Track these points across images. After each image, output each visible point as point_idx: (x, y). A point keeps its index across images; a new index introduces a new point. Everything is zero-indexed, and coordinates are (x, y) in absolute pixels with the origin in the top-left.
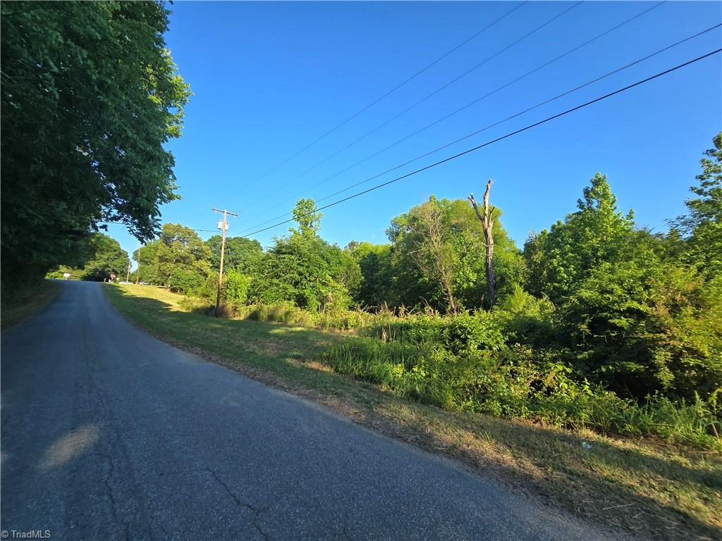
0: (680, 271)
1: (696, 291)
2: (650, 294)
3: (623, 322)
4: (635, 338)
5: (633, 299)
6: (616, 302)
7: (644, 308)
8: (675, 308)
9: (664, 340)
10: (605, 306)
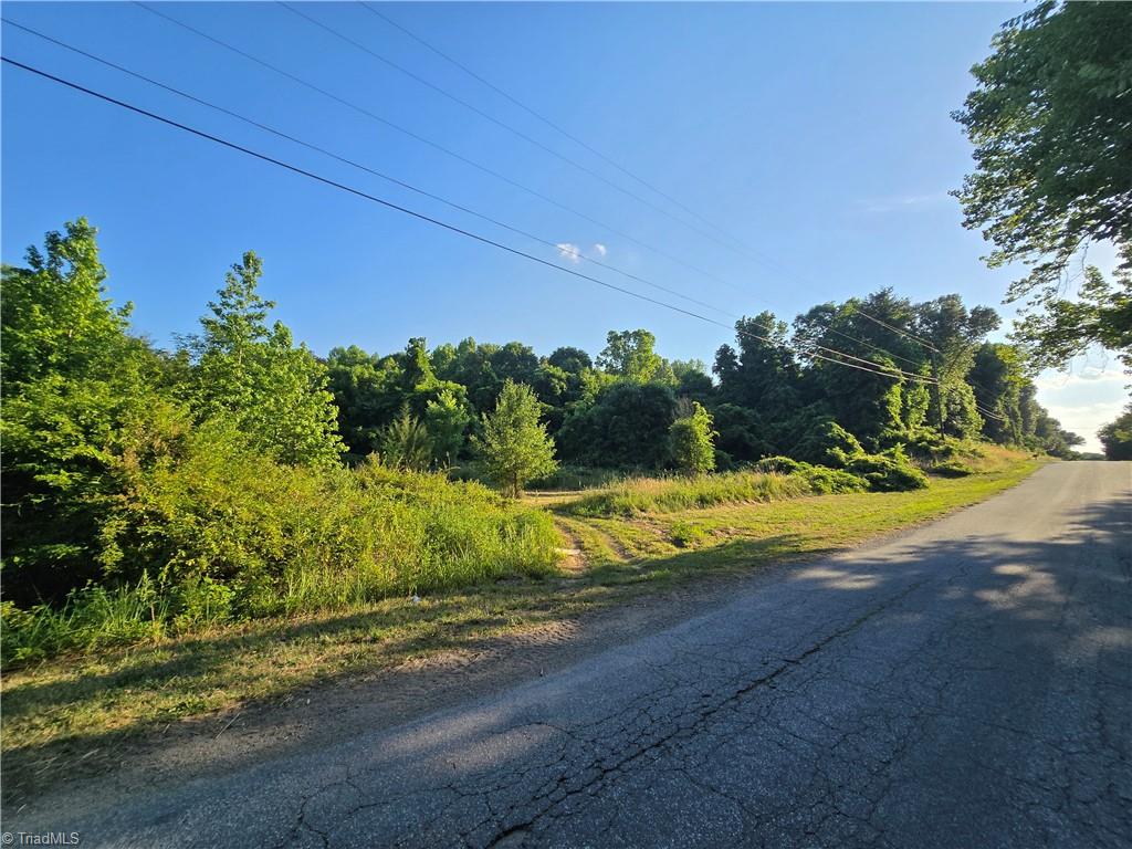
0: (169, 408)
2: (118, 436)
3: (63, 479)
4: (77, 504)
5: (89, 442)
6: (58, 445)
7: (104, 456)
8: (148, 458)
9: (122, 503)
10: (34, 451)
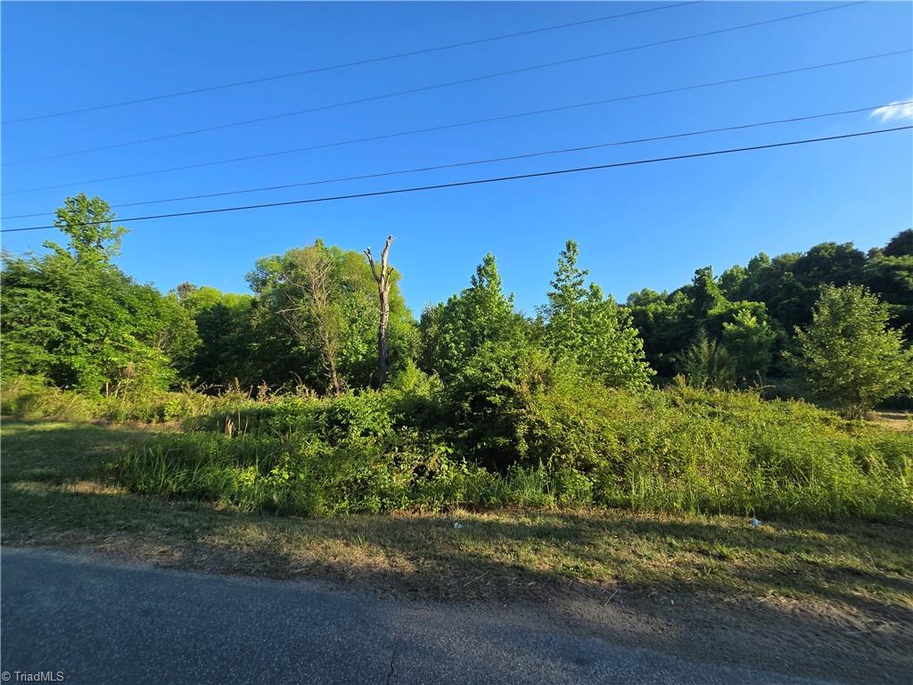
0: (539, 353)
1: (547, 371)
2: (518, 373)
3: (496, 399)
4: (505, 414)
5: (506, 377)
6: (493, 380)
7: (513, 386)
8: (533, 386)
9: (524, 415)
10: (485, 384)
